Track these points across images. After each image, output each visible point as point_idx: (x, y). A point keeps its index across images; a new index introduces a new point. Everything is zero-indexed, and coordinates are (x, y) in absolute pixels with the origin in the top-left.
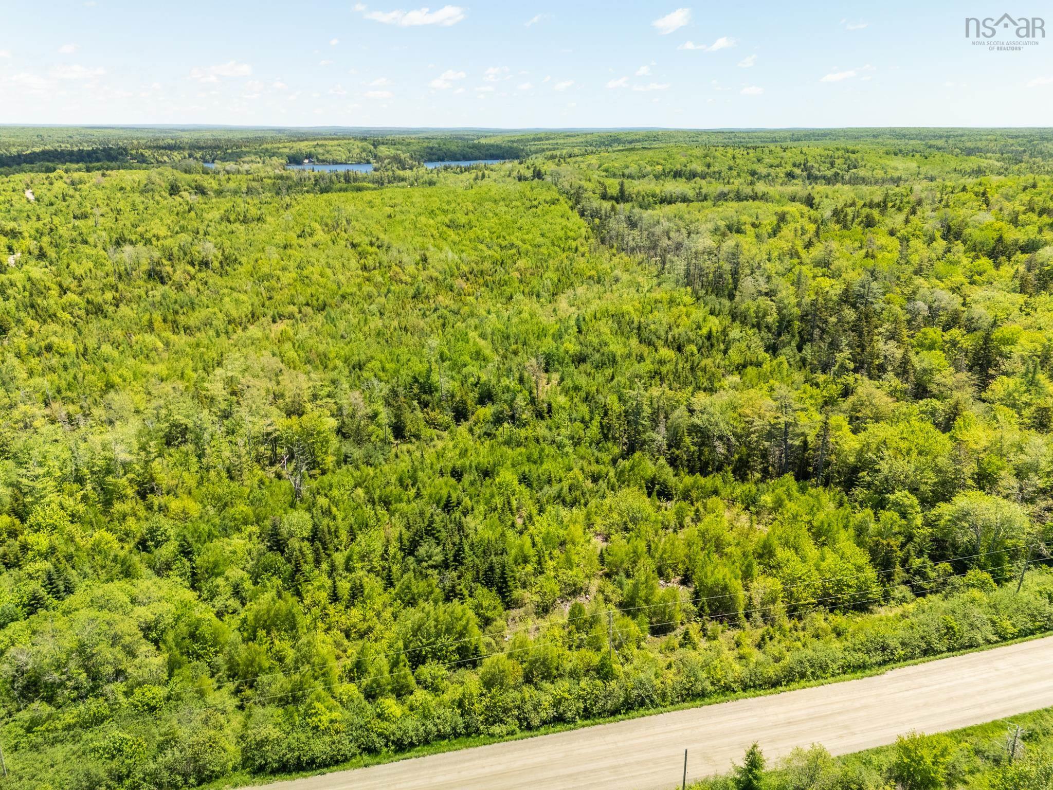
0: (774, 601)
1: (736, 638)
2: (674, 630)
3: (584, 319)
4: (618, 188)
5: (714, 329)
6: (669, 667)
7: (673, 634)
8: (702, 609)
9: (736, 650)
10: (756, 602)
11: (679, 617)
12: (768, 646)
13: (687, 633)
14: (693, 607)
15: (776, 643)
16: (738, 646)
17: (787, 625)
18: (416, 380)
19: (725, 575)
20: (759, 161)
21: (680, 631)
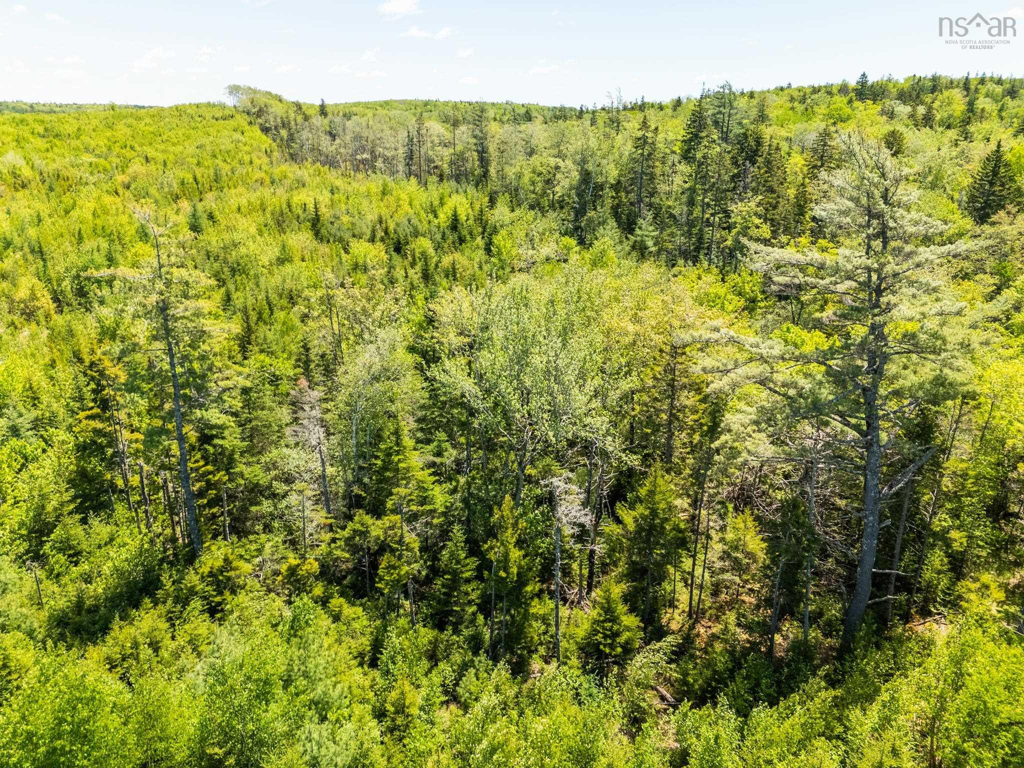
3: (211, 217)
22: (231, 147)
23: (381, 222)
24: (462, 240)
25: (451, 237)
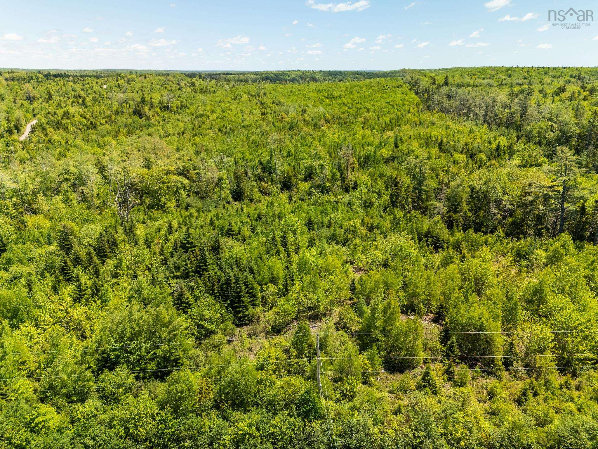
0: (541, 351)
1: (489, 388)
2: (414, 368)
3: (401, 139)
4: (444, 80)
5: (502, 144)
6: (397, 412)
7: (412, 372)
8: (450, 349)
9: (488, 403)
10: (520, 349)
11: (422, 355)
12: (532, 404)
13: (427, 374)
14: (439, 346)
15: (541, 401)
16: (490, 399)
17: (556, 380)
18: (261, 163)
19: (482, 314)
20: (545, 74)
21: (419, 371)
22: (401, 102)
23: (466, 145)
24: (499, 155)
25: (495, 153)
